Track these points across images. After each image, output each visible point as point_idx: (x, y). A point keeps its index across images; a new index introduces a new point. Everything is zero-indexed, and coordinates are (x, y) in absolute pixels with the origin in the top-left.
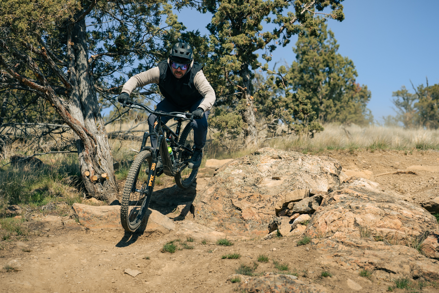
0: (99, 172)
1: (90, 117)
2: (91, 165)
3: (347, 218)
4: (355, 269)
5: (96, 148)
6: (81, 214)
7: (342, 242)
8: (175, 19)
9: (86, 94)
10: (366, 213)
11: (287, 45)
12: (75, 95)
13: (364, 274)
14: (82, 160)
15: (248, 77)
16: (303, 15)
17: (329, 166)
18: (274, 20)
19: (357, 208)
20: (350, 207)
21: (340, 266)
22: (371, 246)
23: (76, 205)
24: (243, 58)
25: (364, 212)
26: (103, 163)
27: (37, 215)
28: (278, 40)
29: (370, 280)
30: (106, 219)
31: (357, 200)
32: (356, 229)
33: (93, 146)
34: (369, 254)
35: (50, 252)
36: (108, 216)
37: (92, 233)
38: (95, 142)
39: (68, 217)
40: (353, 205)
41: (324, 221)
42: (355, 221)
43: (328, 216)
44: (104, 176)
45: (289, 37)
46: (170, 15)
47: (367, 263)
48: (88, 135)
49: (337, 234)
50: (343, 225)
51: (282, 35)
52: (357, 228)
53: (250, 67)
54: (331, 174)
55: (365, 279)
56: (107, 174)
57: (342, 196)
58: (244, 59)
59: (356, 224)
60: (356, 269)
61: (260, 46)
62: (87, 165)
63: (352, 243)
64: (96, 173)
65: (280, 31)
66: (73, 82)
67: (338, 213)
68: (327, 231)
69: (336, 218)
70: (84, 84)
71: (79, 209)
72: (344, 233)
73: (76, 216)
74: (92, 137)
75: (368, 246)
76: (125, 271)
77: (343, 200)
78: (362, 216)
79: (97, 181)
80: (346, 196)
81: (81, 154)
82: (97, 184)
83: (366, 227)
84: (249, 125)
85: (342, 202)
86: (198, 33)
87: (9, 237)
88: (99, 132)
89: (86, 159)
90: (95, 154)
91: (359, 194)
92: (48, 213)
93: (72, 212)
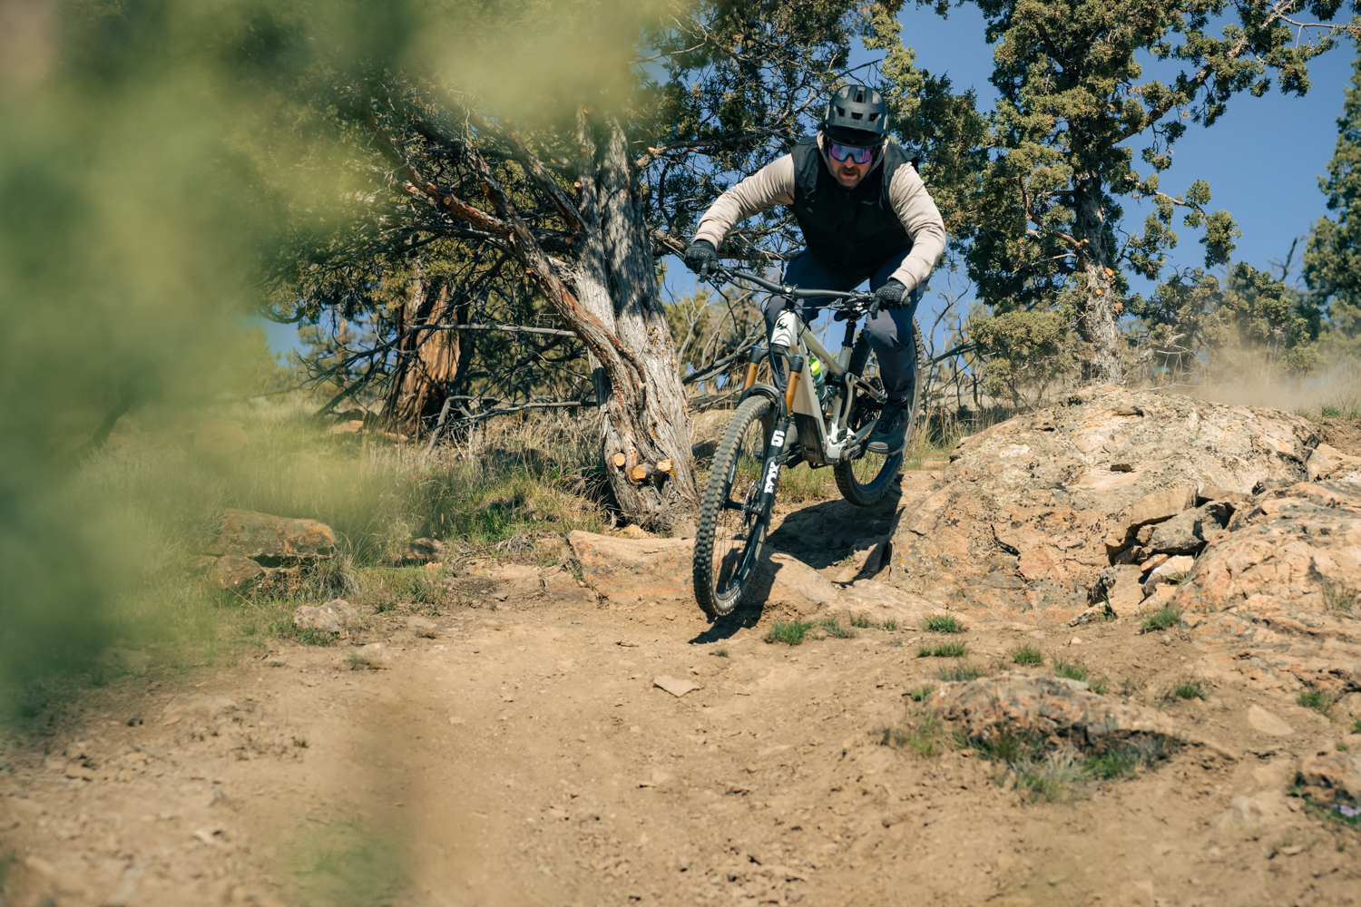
0: (652, 456)
1: (633, 311)
2: (629, 437)
3: (1289, 558)
4: (1288, 689)
5: (644, 391)
6: (587, 559)
7: (1267, 622)
8: (907, 61)
9: (622, 251)
10: (1346, 544)
11: (1218, 119)
12: (593, 252)
13: (1313, 700)
14: (607, 422)
15: (1099, 215)
16: (1267, 33)
17: (1276, 435)
18: (1178, 50)
19: (1324, 532)
20: (1304, 529)
21: (1249, 682)
22: (1348, 632)
23: (578, 536)
24: (1085, 157)
25: (1341, 543)
26: (663, 432)
27: (481, 563)
28: (1192, 105)
29: (1327, 715)
30: (652, 573)
31: (1328, 512)
32: (1313, 588)
33: (635, 387)
34: (1335, 650)
35: (484, 640)
36: (657, 564)
37: (613, 607)
38: (641, 374)
39: (556, 568)
40: (1314, 525)
41: (1224, 568)
42: (1312, 567)
43: (1236, 554)
44: (664, 466)
45: (1223, 99)
46: (895, 48)
47: (1326, 672)
48: (623, 354)
49: (1255, 600)
50: (1277, 577)
51: (1201, 94)
52: (1315, 587)
53: (1106, 188)
54: (1281, 455)
55: (1310, 713)
56: (672, 463)
57: (1287, 502)
58: (1088, 162)
59: (1314, 574)
60: (1294, 690)
61: (1134, 124)
62: (620, 436)
63: (1297, 623)
64: (642, 458)
65: (1196, 83)
66: (589, 216)
67: (1264, 545)
68: (1230, 593)
69: (1257, 558)
70: (618, 223)
71: (582, 546)
72: (1275, 599)
73: (575, 562)
74: (632, 361)
75: (1341, 631)
76: (657, 682)
77: (1286, 514)
78: (1333, 551)
79: (645, 482)
80: (1297, 502)
81: (604, 408)
82: (645, 489)
83: (1341, 583)
84: (1098, 349)
85: (1284, 517)
86: (945, 83)
87: (392, 606)
88: (654, 350)
89: (616, 420)
90: (640, 407)
91: (1337, 497)
92: (509, 559)
93: (565, 554)
